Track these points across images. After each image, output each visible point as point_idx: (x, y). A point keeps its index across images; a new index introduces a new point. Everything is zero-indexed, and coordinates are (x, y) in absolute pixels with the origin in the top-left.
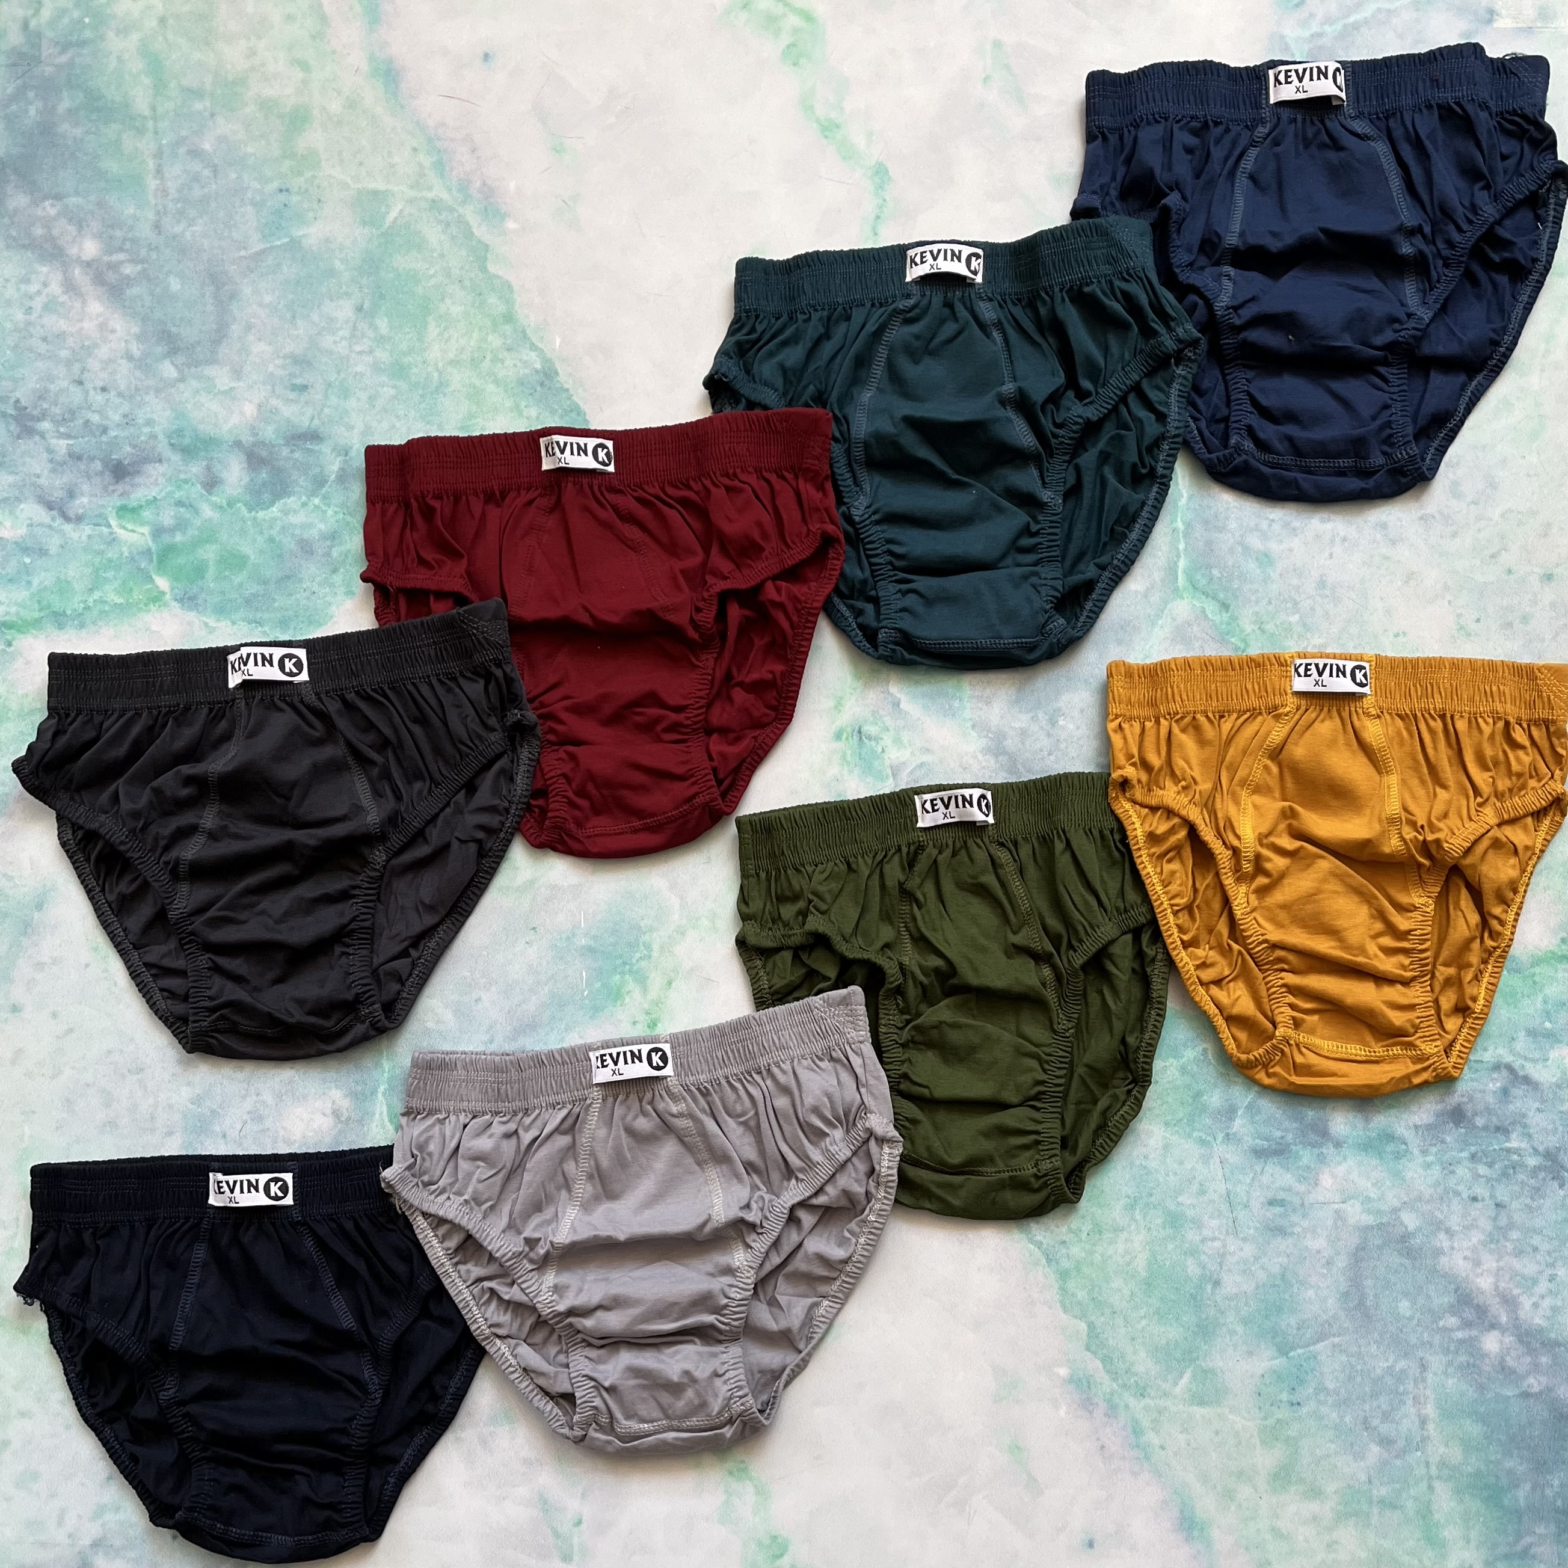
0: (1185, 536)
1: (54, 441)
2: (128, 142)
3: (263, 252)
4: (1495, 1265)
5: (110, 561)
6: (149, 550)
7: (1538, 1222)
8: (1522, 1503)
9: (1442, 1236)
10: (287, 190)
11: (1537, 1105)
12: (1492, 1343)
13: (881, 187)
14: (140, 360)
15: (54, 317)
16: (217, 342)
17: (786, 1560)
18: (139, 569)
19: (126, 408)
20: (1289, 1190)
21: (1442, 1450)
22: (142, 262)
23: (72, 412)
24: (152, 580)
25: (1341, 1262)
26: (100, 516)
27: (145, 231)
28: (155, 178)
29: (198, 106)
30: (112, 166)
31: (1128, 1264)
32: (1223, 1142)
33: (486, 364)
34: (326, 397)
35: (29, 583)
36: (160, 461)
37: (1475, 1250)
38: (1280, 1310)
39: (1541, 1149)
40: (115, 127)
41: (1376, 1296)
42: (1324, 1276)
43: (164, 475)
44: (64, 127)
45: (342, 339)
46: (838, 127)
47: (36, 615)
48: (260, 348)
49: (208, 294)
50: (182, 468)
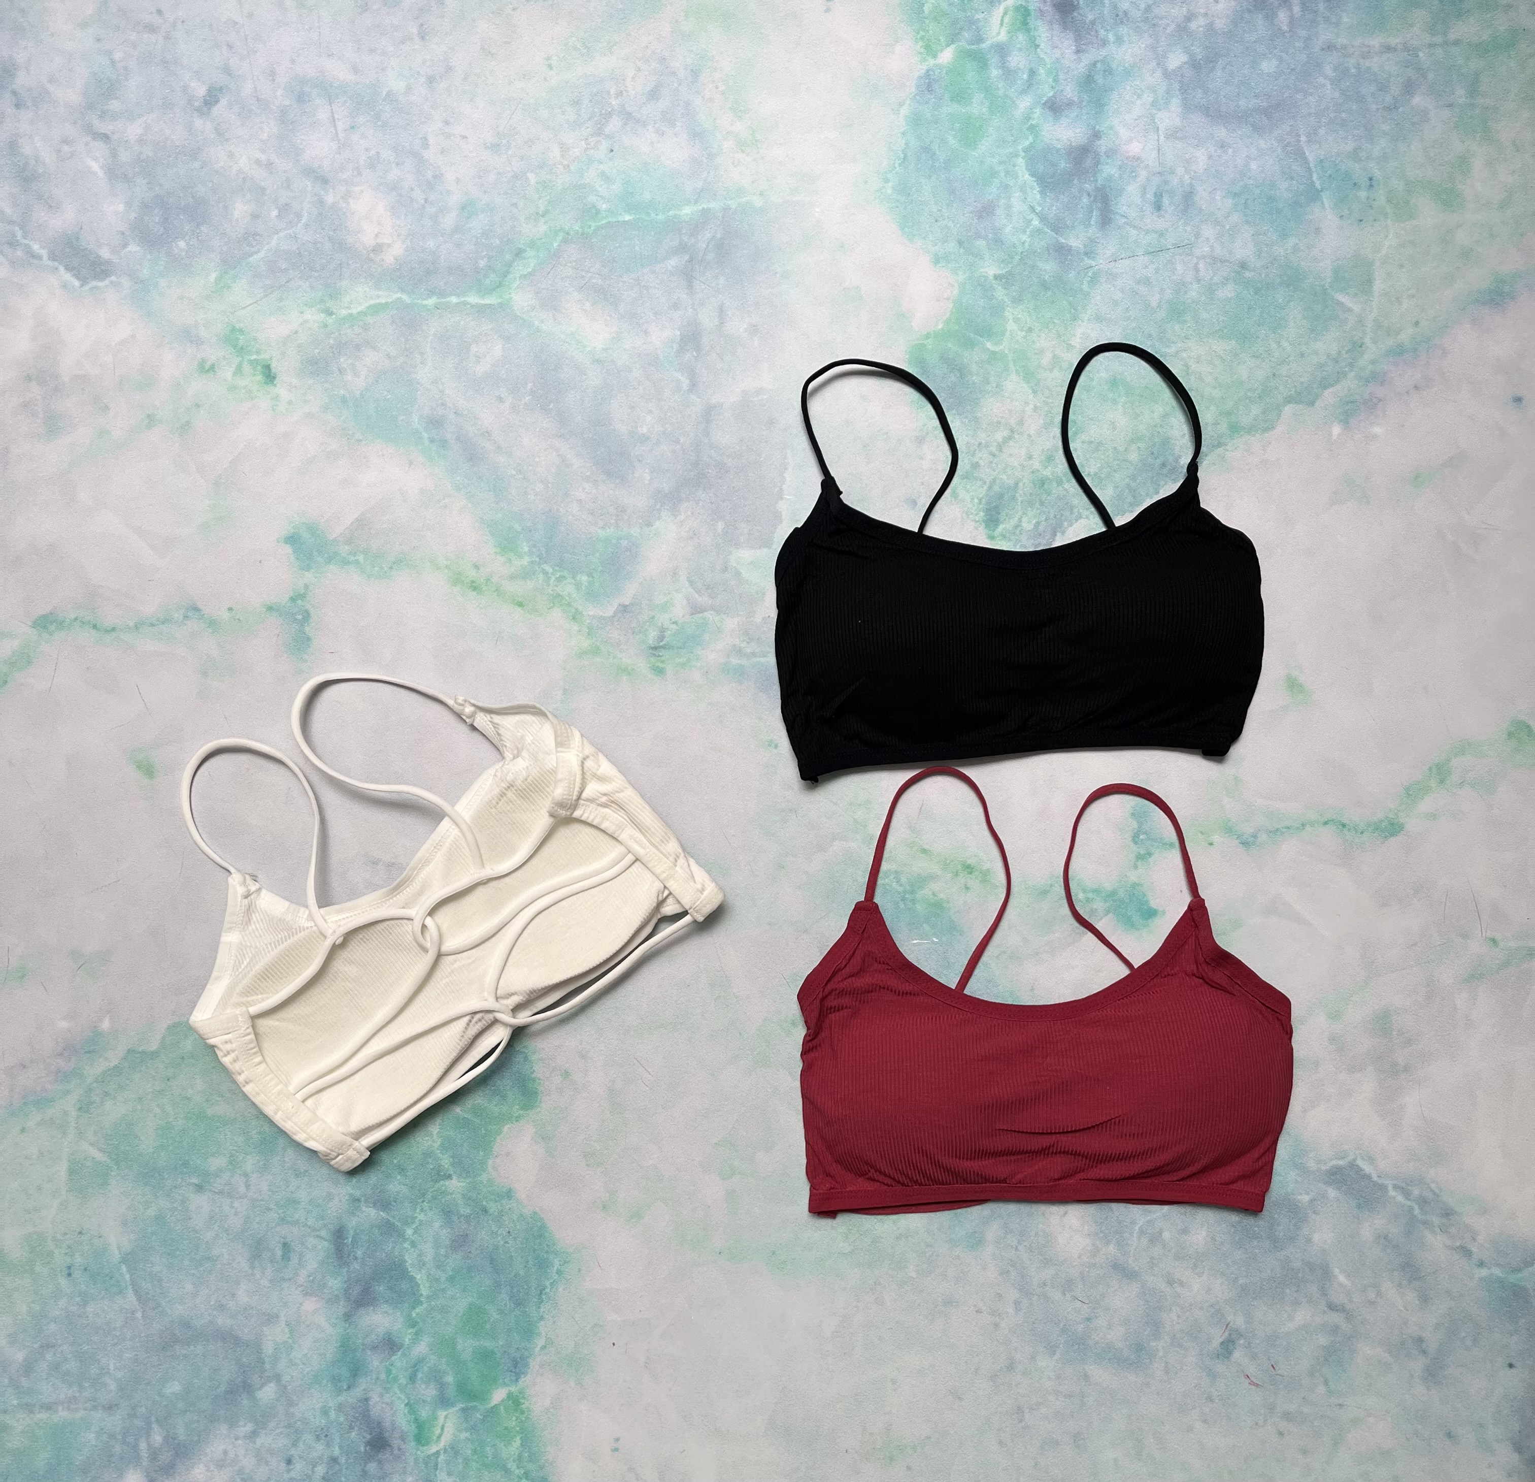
3: (136, 1292)
5: (475, 1452)
6: (464, 1410)
13: (61, 625)
18: (484, 1419)
19: (309, 1438)
20: (1144, 190)
22: (148, 1424)
24: (495, 1408)
26: (426, 1461)
27: (115, 1422)
32: (1093, 258)
34: (296, 1223)
36: (367, 1400)
42: (1235, 152)
43: (381, 1396)
45: (232, 1207)
48: (243, 1296)
49: (184, 1352)
50: (374, 1377)
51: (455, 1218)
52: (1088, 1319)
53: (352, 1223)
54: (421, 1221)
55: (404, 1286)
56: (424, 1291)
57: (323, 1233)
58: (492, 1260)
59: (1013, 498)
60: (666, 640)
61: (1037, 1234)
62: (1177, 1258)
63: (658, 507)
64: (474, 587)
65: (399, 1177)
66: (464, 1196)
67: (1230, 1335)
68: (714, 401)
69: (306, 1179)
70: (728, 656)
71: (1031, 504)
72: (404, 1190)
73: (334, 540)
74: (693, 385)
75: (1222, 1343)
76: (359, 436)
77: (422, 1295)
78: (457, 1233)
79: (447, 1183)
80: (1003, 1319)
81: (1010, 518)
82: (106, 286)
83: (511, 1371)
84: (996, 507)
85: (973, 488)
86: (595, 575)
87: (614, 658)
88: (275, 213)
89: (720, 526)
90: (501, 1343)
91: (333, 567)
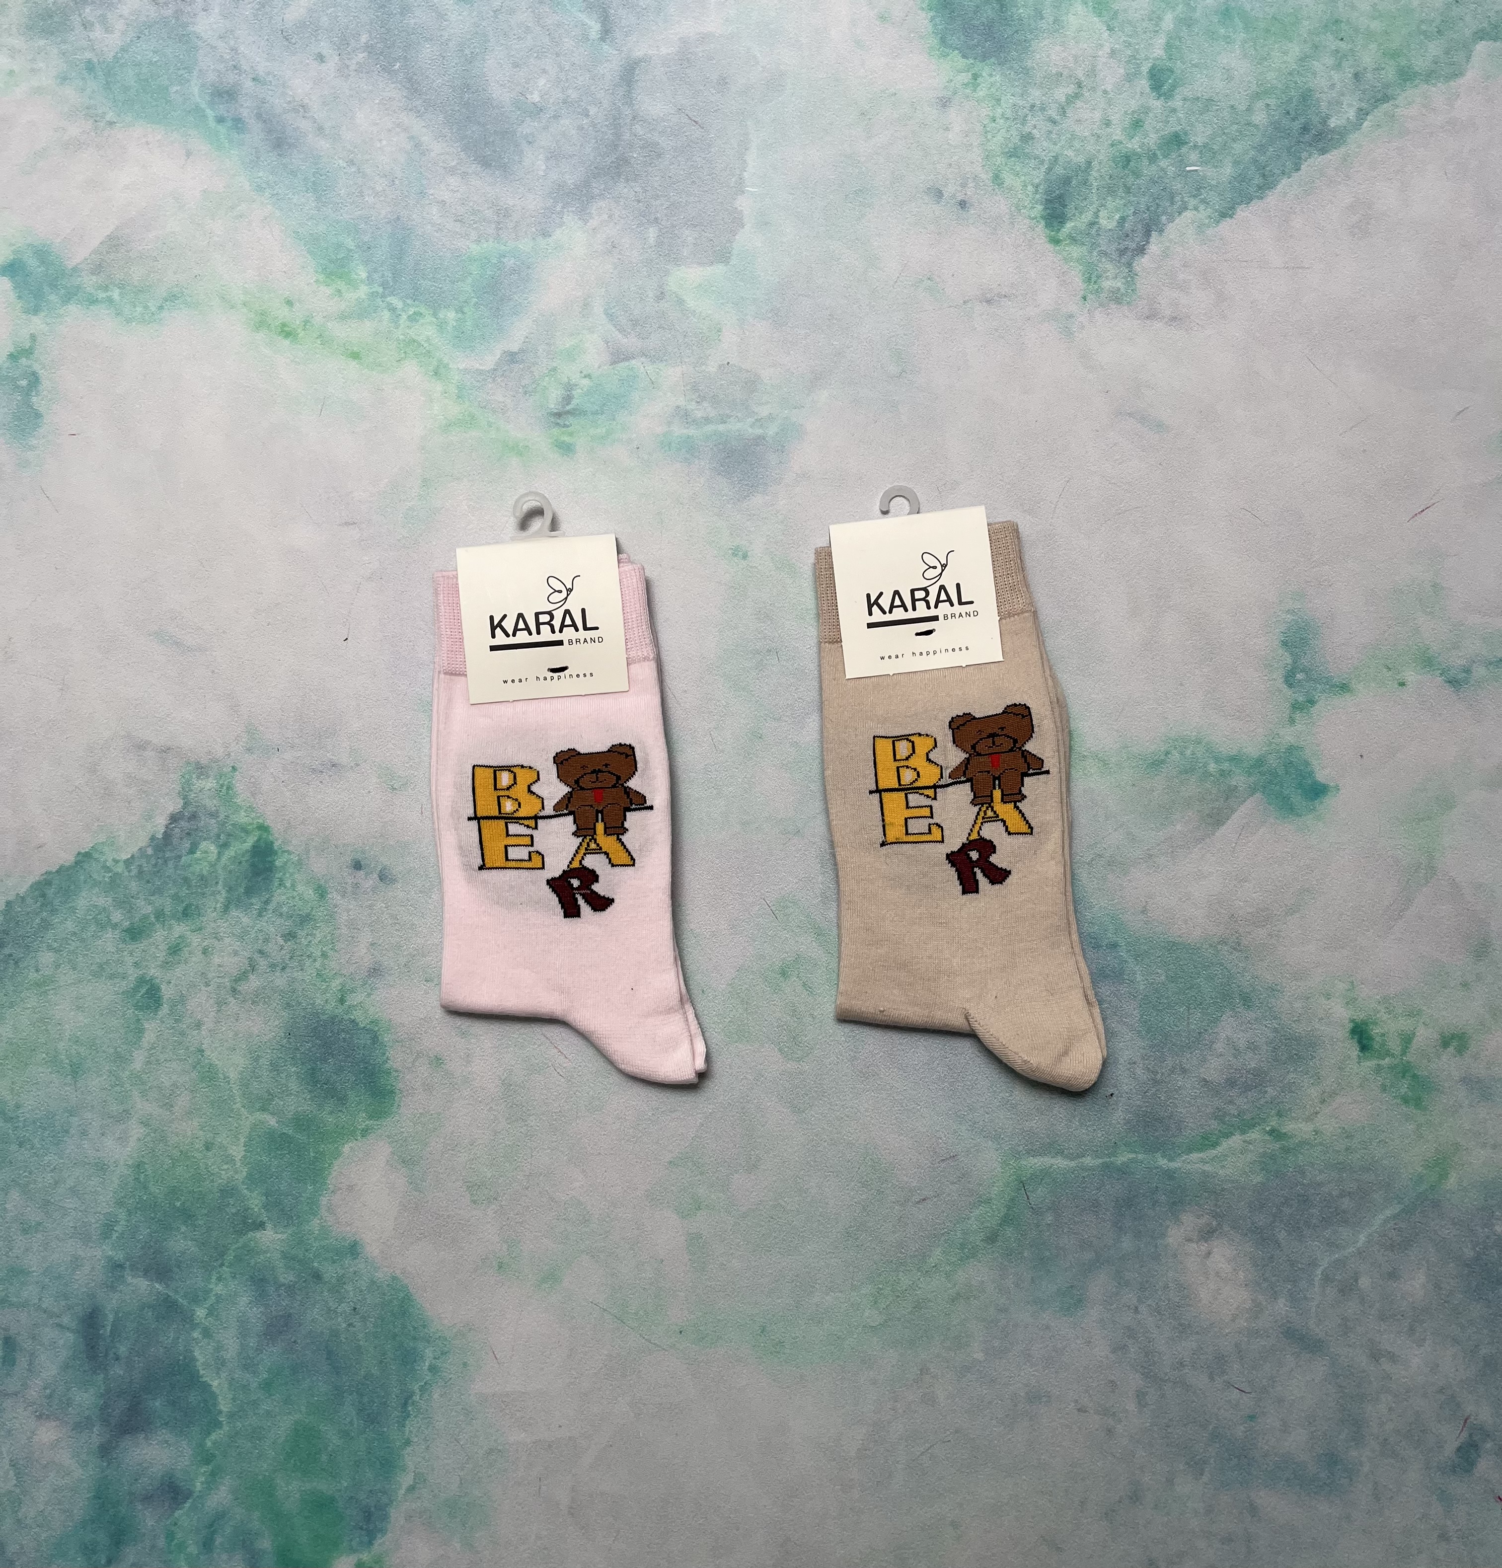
51: (271, 1290)
52: (1252, 1418)
53: (111, 1304)
54: (218, 1297)
55: (193, 1398)
56: (224, 1406)
57: (66, 1320)
58: (330, 1354)
59: (1085, 182)
60: (574, 402)
61: (1166, 1287)
62: (1382, 1318)
63: (558, 209)
64: (286, 332)
65: (183, 1229)
66: (285, 1256)
67: (1471, 1435)
68: (639, 53)
69: (39, 1236)
70: (669, 424)
71: (1111, 191)
72: (193, 1248)
73: (75, 269)
74: (606, 32)
75: (1459, 1449)
76: (110, 116)
77: (220, 1412)
78: (274, 1313)
79: (258, 1235)
80: (1120, 1421)
81: (1081, 213)
83: (361, 1528)
84: (1060, 197)
85: (1025, 170)
86: (466, 310)
87: (498, 429)
89: (652, 233)
90: (345, 1484)
91: (73, 308)
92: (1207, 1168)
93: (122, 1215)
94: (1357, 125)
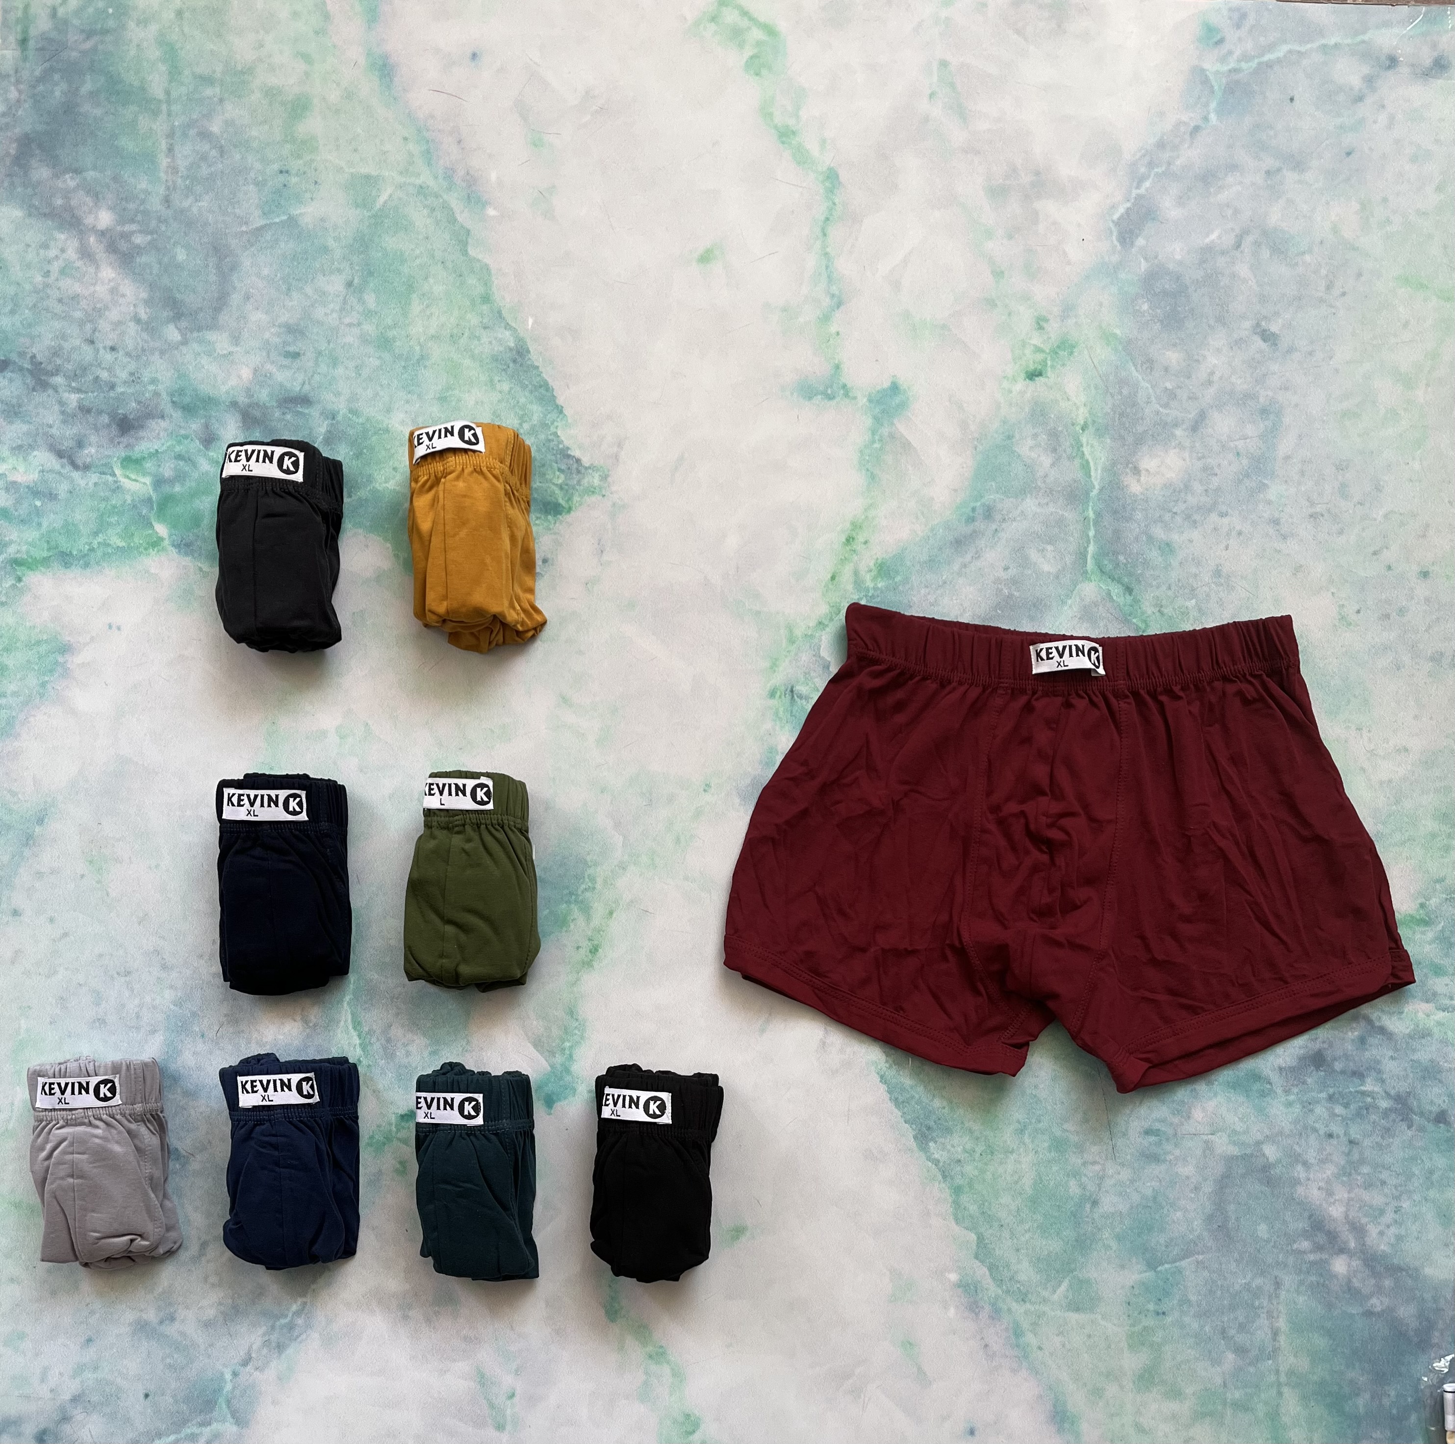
0: (1095, 524)
1: (66, 395)
2: (144, 122)
3: (263, 227)
4: (1346, 1195)
5: (114, 507)
7: (1388, 1159)
8: (1362, 1410)
9: (1299, 1168)
10: (287, 172)
11: (1390, 1053)
12: (1340, 1266)
13: (830, 191)
14: (147, 323)
15: (69, 281)
16: (217, 310)
17: (697, 1437)
18: (140, 515)
19: (132, 366)
20: (1163, 1121)
21: (1292, 1359)
22: (151, 233)
23: (84, 370)
24: (151, 526)
25: (1208, 1188)
26: (105, 465)
27: (155, 204)
28: (167, 156)
29: (209, 92)
30: (127, 143)
31: (1016, 1182)
33: (463, 341)
34: (317, 364)
35: (39, 525)
36: (163, 417)
37: (1328, 1182)
38: (1150, 1229)
39: (1393, 1092)
40: (133, 108)
41: (1237, 1219)
42: (1192, 1199)
43: (166, 430)
44: (86, 108)
45: (332, 311)
46: (794, 133)
47: (45, 554)
48: (257, 317)
49: (211, 265)
50: (183, 424)
52: (203, 1036)
53: (314, 412)
57: (307, 387)
60: (797, 699)
64: (849, 540)
65: (352, 453)
67: (184, 1157)
69: (354, 374)
73: (893, 424)
75: (177, 1150)
76: (980, 448)
82: (1112, 241)
83: (182, 541)
87: (785, 655)
88: (1169, 385)
90: (207, 534)
91: (869, 422)
92: (342, 1023)
93: (361, 420)
94: (929, 1159)
